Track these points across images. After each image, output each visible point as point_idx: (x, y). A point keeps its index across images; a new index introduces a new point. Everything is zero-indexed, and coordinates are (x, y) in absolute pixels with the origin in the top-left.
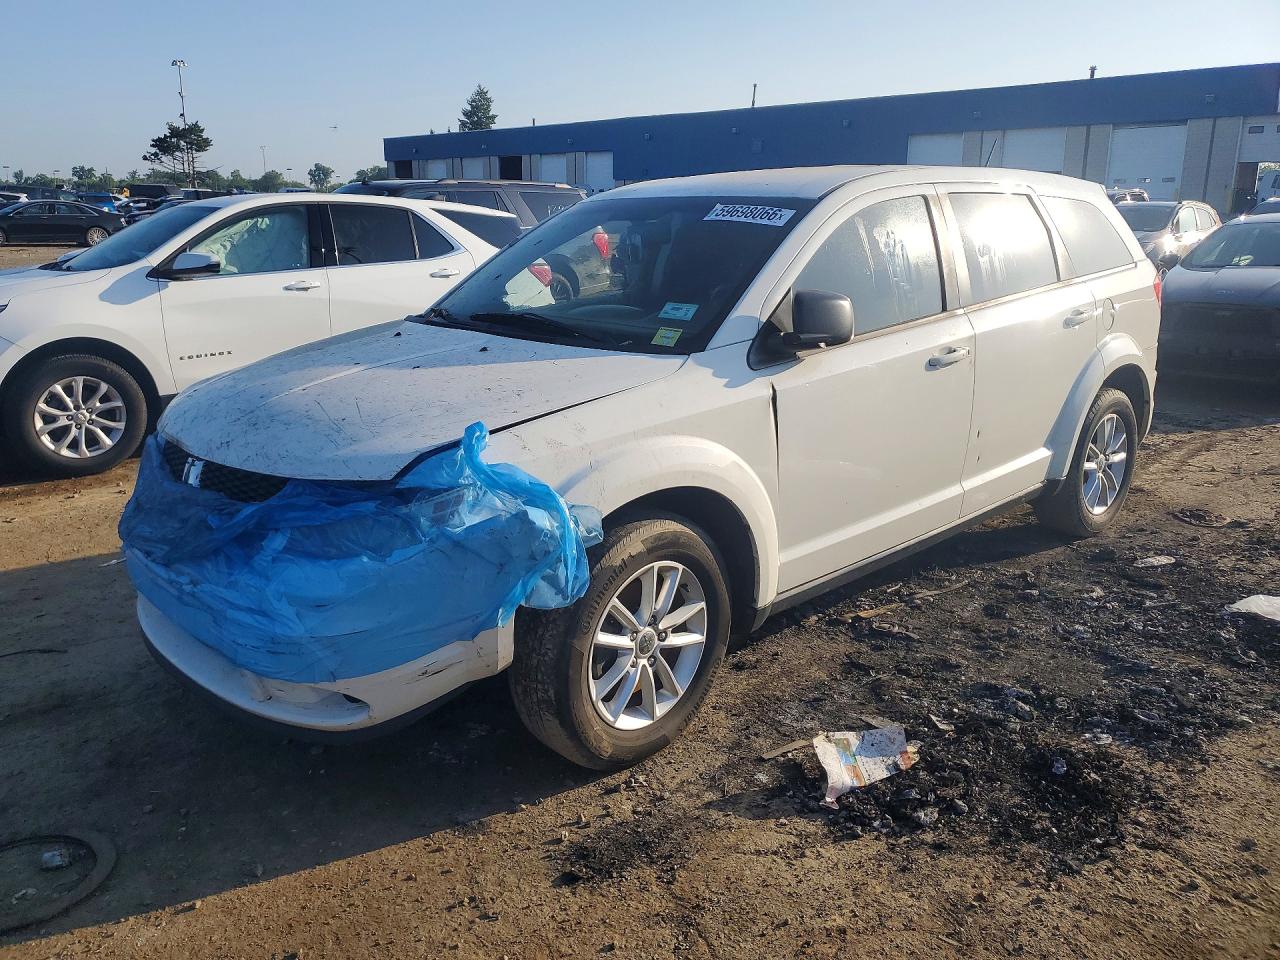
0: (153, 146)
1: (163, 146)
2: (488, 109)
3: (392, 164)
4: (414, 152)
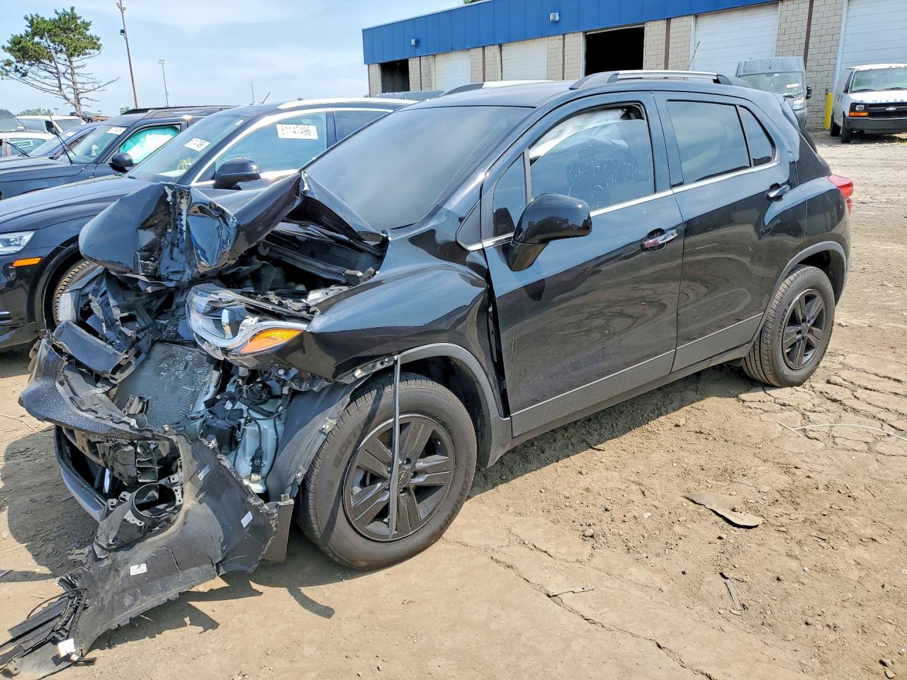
0: (10, 50)
1: (23, 50)
3: (376, 70)
4: (413, 42)
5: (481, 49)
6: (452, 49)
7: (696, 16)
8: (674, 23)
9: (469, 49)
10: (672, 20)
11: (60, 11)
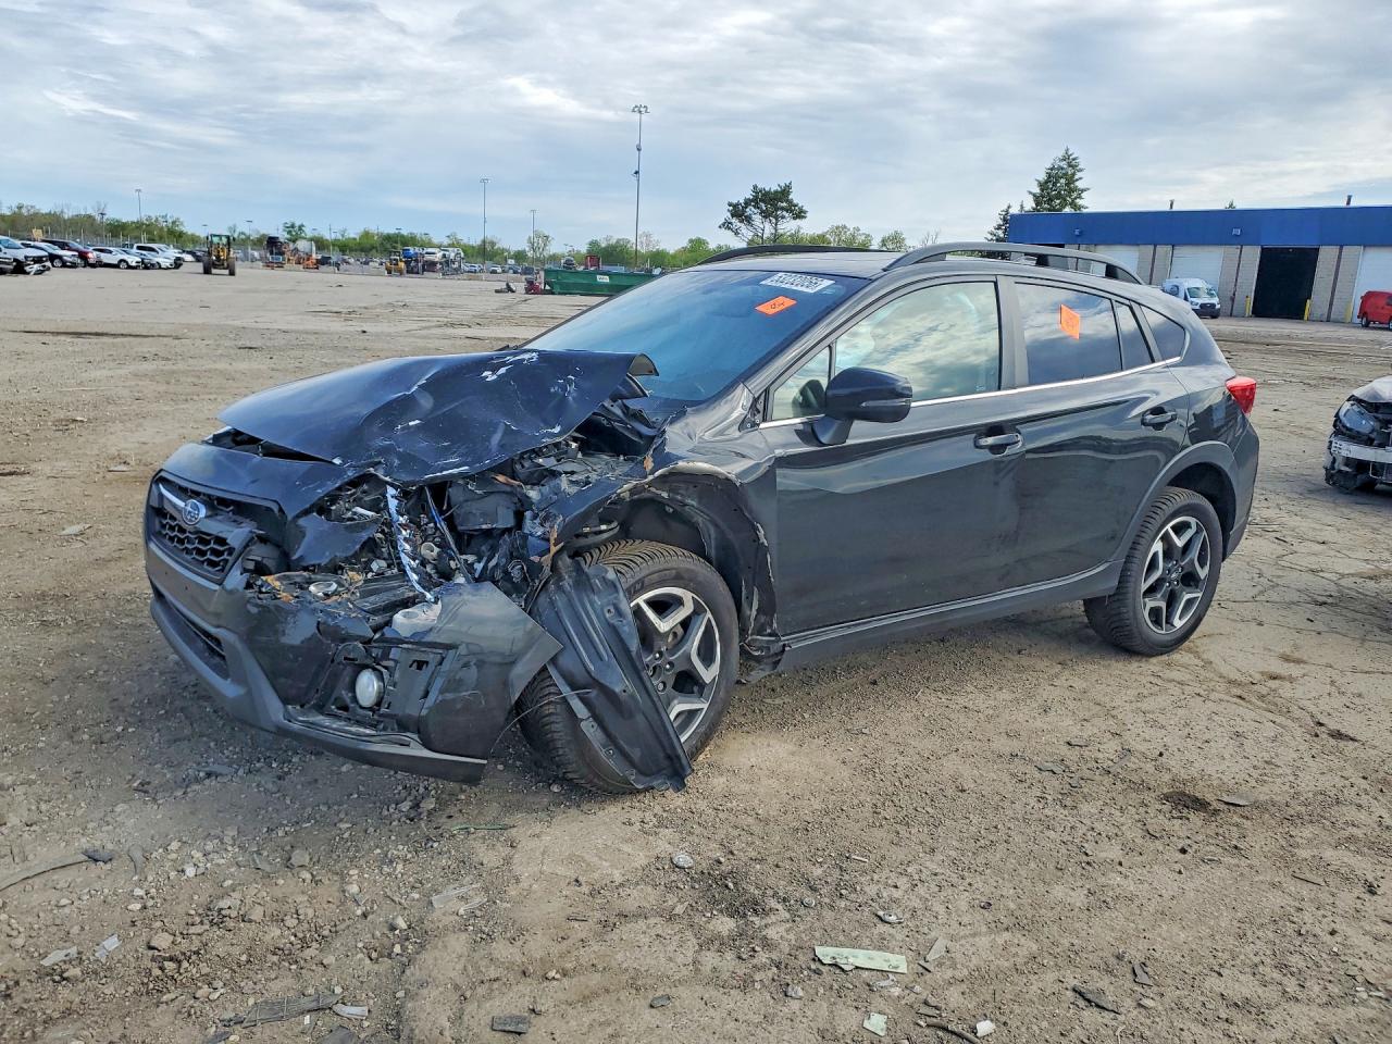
0: (729, 210)
2: (1071, 180)
4: (1077, 233)
5: (1152, 247)
6: (1121, 243)
7: (1365, 247)
8: (1346, 249)
9: (1138, 245)
10: (1345, 248)
11: (783, 185)
